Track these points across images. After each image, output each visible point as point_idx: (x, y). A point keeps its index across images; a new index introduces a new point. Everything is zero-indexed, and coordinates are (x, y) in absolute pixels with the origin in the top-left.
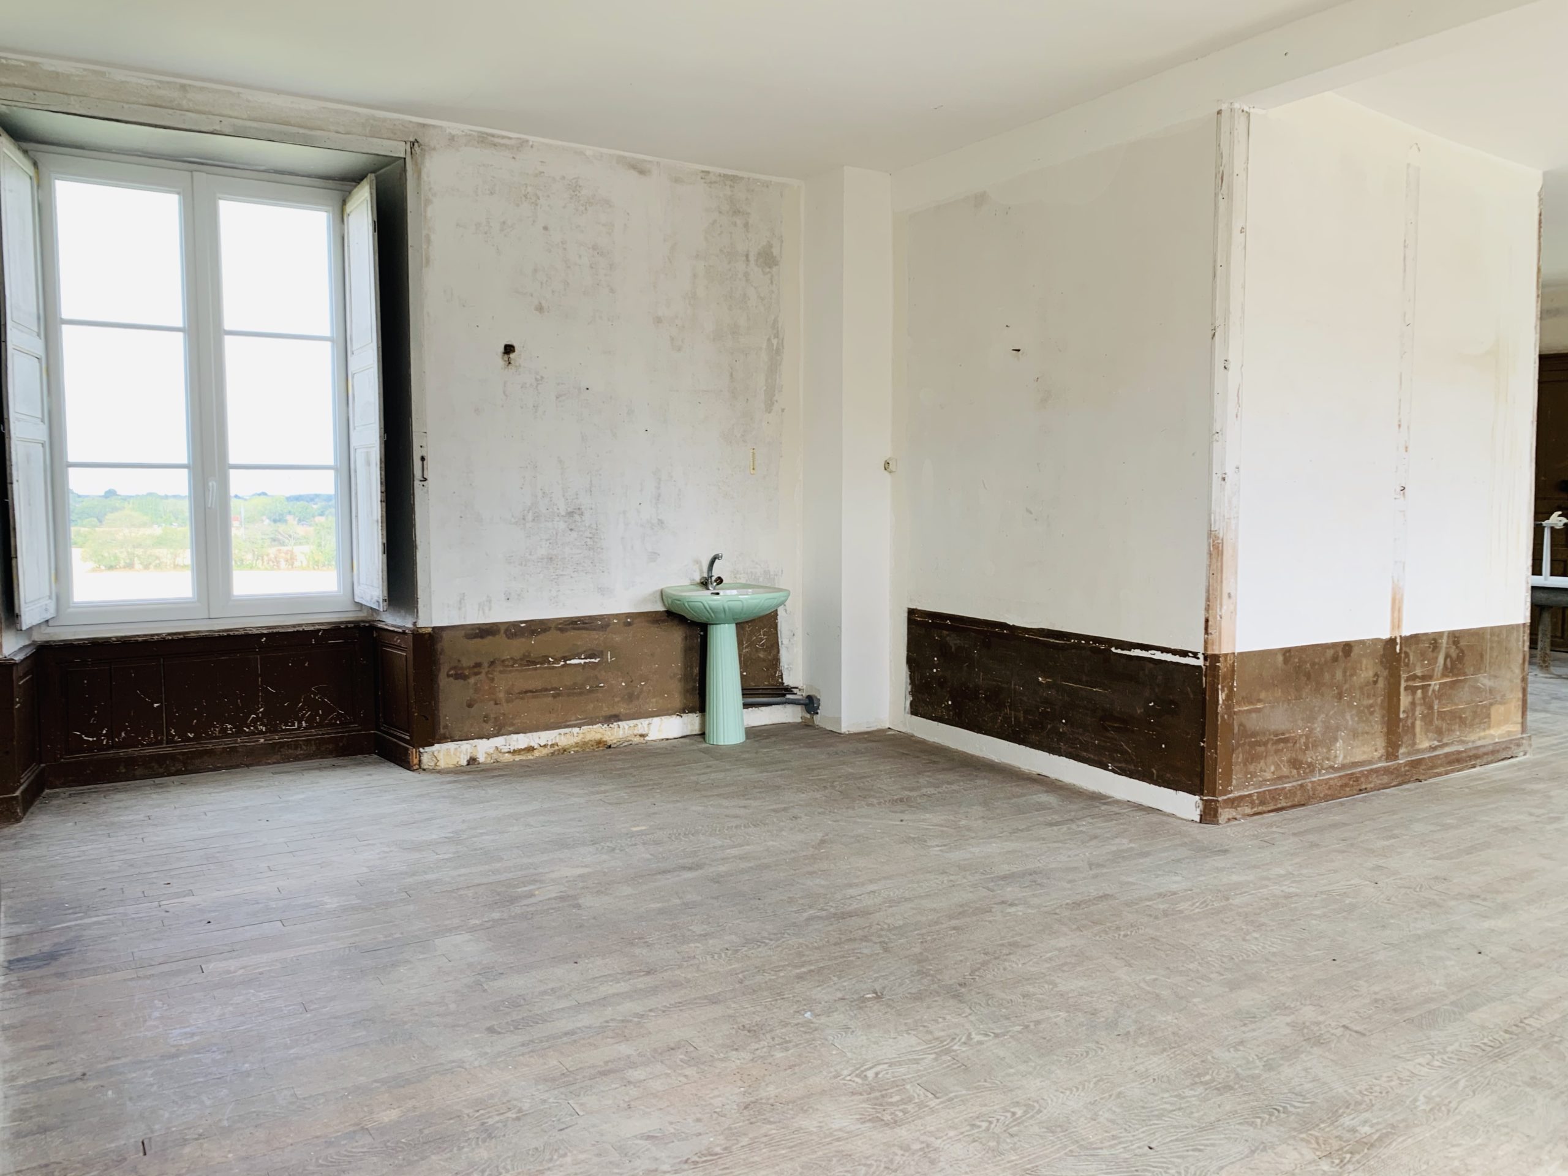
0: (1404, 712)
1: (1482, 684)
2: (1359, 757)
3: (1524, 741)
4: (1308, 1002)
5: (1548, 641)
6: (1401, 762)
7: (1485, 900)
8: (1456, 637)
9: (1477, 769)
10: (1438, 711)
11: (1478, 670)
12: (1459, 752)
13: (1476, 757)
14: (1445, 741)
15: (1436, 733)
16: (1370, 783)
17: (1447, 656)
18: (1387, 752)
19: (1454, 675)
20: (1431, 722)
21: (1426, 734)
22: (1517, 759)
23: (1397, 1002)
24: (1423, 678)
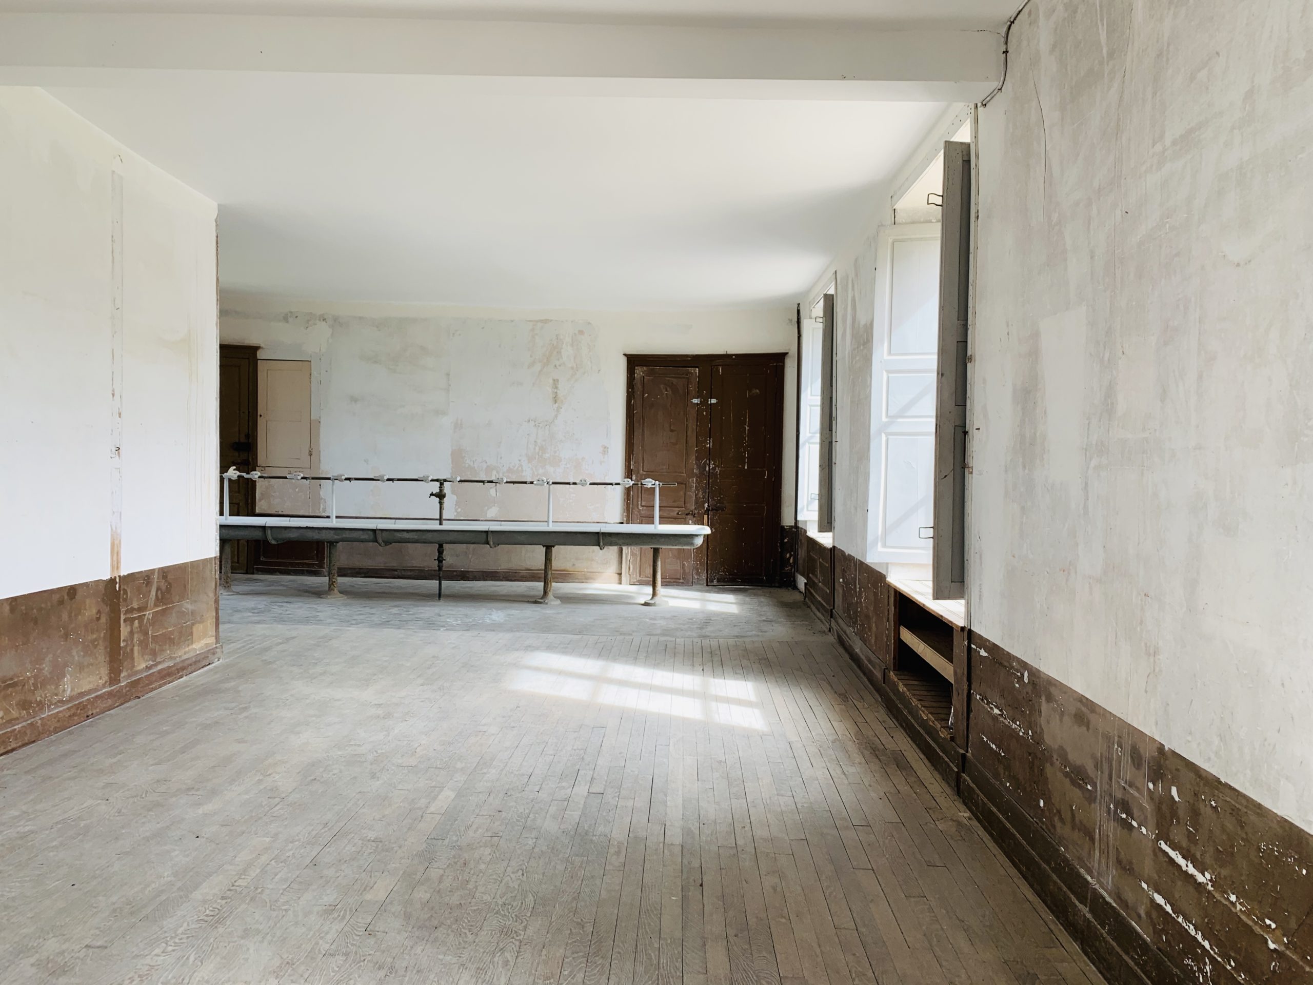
0: (124, 641)
1: (186, 609)
2: (86, 687)
3: (218, 650)
4: (51, 935)
5: (229, 566)
6: (122, 684)
7: (198, 790)
8: (164, 572)
9: (184, 678)
10: (152, 636)
11: (182, 597)
12: (169, 667)
13: (183, 669)
14: (158, 660)
15: (151, 654)
16: (96, 709)
17: (158, 589)
18: (110, 678)
19: (165, 604)
20: (147, 645)
21: (142, 656)
22: (213, 665)
23: (133, 905)
24: (140, 609)
